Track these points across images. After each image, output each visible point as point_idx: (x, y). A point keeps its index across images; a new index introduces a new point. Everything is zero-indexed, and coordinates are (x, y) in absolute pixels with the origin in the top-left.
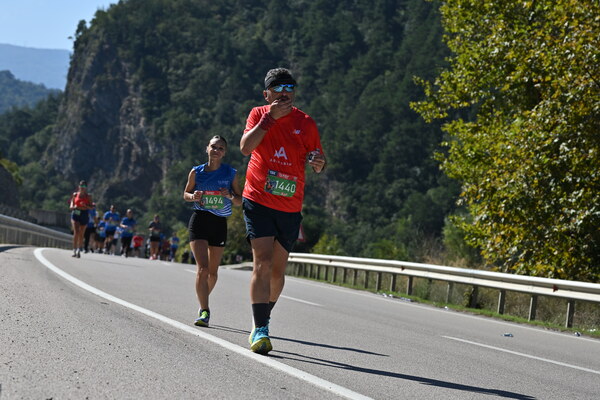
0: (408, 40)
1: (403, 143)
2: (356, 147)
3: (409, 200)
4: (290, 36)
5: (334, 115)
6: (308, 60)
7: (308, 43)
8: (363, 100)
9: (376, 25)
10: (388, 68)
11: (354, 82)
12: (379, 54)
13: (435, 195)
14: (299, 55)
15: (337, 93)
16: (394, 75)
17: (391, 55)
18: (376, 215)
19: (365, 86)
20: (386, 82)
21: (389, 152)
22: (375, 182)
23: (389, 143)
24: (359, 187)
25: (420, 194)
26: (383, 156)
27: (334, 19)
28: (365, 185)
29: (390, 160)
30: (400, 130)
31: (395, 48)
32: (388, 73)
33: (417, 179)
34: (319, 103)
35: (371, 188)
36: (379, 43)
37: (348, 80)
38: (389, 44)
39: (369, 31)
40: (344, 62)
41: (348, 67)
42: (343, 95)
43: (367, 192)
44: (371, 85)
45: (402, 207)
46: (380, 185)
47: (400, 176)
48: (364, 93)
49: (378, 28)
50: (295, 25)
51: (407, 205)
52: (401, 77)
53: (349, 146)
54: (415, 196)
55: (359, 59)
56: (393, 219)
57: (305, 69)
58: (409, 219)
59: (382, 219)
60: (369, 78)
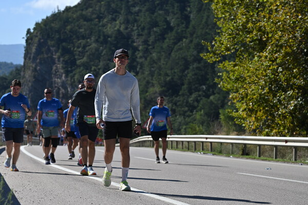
0: (193, 23)
1: (196, 74)
2: (172, 79)
3: (201, 102)
4: (134, 26)
5: (160, 64)
6: (144, 38)
7: (143, 29)
8: (173, 54)
9: (176, 16)
10: (185, 37)
11: (168, 46)
12: (179, 31)
13: (214, 99)
14: (139, 35)
15: (160, 52)
16: (187, 41)
17: (185, 31)
18: (186, 112)
19: (174, 47)
20: (184, 45)
21: (189, 79)
22: (183, 95)
23: (188, 75)
24: (176, 99)
25: (206, 99)
26: (186, 82)
27: (155, 16)
28: (178, 97)
29: (190, 83)
30: (193, 68)
31: (187, 27)
32: (184, 40)
33: (204, 91)
34: (151, 58)
35: (181, 99)
36: (178, 25)
37: (165, 46)
38: (184, 25)
39: (173, 20)
40: (162, 37)
41: (165, 39)
42: (163, 53)
43: (180, 101)
44: (176, 47)
45: (198, 106)
46: (186, 97)
47: (196, 91)
48: (173, 51)
49: (178, 18)
50: (136, 21)
51: (200, 105)
52: (191, 41)
53: (168, 79)
54: (204, 100)
55: (169, 35)
56: (194, 113)
57: (143, 42)
58: (202, 112)
59: (189, 113)
60: (175, 44)
